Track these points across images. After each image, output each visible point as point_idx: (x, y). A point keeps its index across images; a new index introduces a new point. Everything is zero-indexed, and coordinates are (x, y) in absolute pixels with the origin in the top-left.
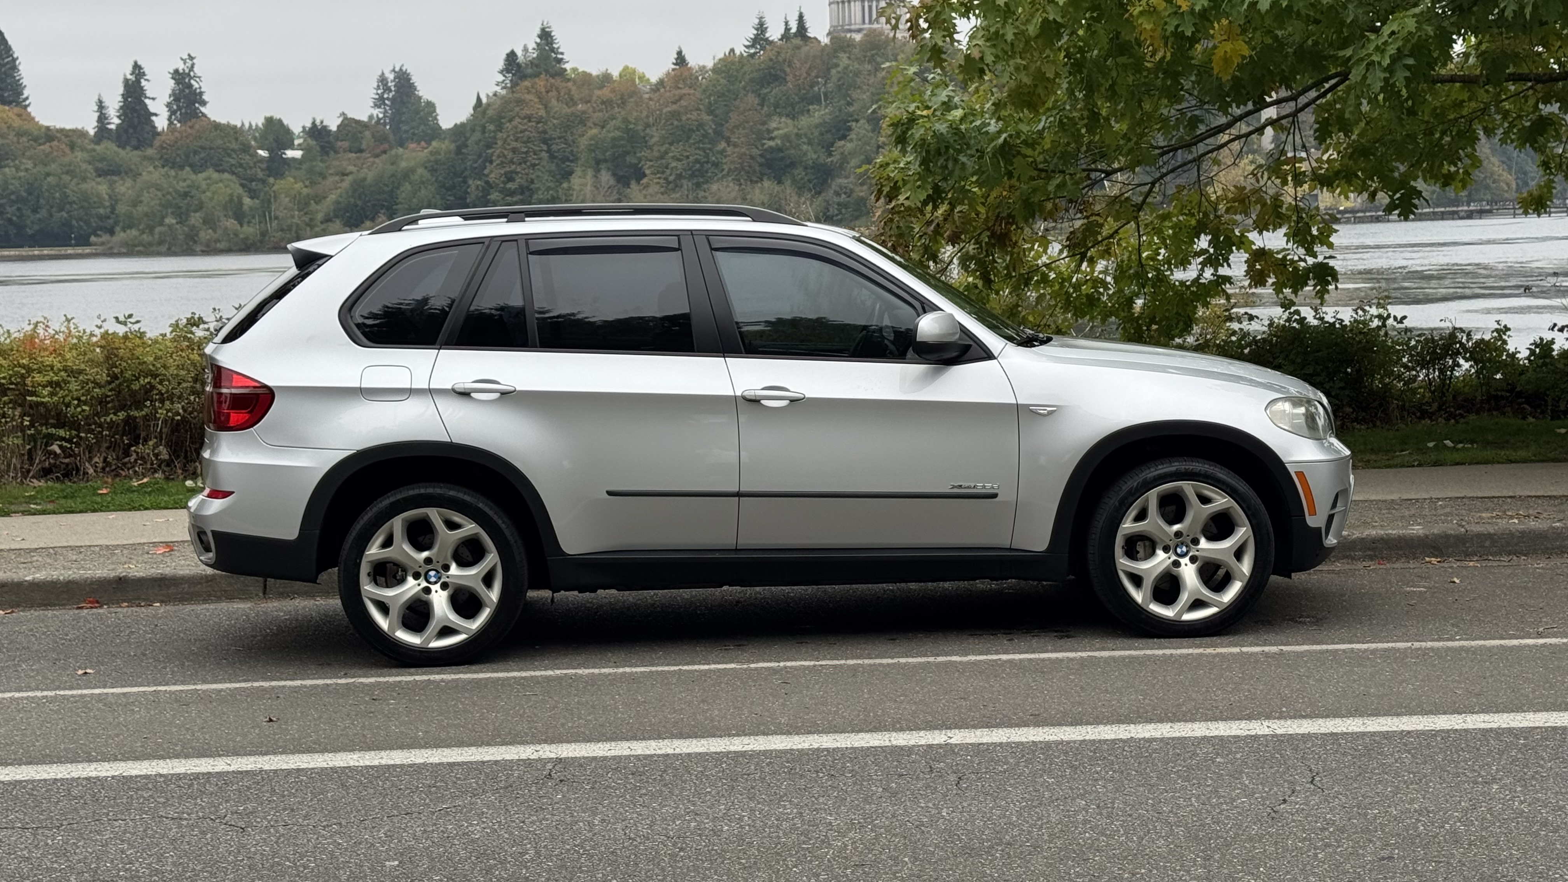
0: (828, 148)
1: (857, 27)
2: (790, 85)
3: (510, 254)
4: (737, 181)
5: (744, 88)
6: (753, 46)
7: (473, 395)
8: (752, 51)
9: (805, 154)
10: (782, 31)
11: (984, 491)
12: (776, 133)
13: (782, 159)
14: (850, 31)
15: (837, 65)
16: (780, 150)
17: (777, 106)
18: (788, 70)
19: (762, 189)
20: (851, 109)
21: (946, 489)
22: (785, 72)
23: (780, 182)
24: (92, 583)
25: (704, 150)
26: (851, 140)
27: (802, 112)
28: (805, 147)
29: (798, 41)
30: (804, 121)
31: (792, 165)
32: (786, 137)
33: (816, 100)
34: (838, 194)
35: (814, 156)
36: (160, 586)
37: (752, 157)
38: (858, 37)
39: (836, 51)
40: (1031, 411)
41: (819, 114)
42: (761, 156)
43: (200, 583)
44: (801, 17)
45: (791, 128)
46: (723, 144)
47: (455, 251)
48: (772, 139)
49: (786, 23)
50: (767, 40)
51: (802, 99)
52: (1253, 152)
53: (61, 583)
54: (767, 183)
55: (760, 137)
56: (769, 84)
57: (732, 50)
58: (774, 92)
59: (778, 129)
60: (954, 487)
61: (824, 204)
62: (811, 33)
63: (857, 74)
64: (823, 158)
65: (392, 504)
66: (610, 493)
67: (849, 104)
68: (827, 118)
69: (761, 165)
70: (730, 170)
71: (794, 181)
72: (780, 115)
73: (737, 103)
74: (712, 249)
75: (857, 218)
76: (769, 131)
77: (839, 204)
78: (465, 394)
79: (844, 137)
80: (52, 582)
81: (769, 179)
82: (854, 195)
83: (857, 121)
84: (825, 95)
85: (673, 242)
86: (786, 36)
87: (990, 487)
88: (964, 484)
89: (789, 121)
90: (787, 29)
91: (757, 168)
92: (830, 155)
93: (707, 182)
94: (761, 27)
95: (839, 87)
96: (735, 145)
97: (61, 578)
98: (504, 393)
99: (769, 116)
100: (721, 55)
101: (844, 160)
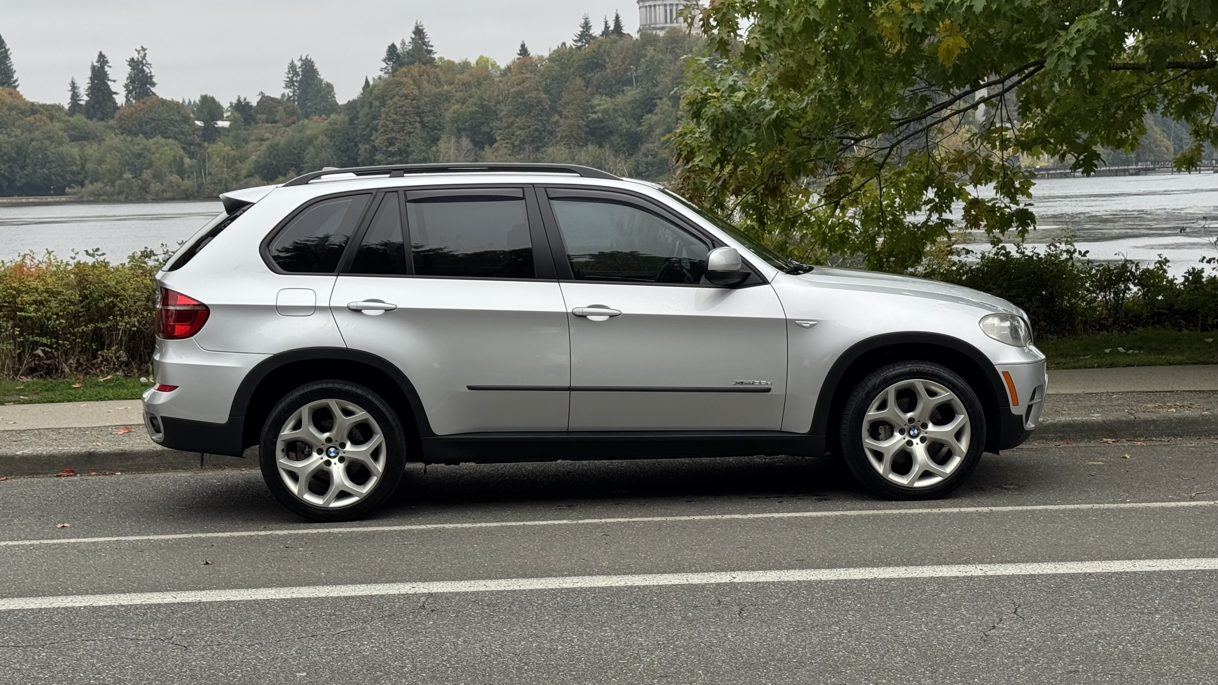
0: (639, 120)
1: (661, 25)
2: (608, 71)
3: (392, 202)
4: (568, 145)
5: (573, 73)
6: (580, 40)
7: (363, 311)
8: (579, 44)
9: (621, 125)
10: (602, 28)
11: (760, 386)
12: (597, 108)
13: (602, 128)
14: (655, 29)
15: (645, 56)
16: (601, 121)
17: (598, 87)
18: (607, 59)
19: (587, 152)
20: (657, 89)
21: (731, 385)
22: (604, 61)
23: (601, 146)
24: (68, 457)
25: (542, 121)
26: (656, 114)
27: (618, 92)
28: (620, 119)
29: (615, 37)
30: (620, 99)
31: (611, 133)
32: (606, 111)
33: (629, 82)
34: (646, 156)
35: (628, 126)
36: (121, 459)
37: (579, 127)
38: (661, 34)
39: (644, 45)
40: (797, 324)
41: (632, 93)
42: (587, 126)
43: (153, 458)
44: (617, 18)
45: (609, 105)
46: (557, 117)
47: (349, 200)
48: (595, 113)
49: (606, 23)
50: (591, 36)
51: (618, 82)
52: (969, 123)
53: (44, 457)
54: (590, 147)
55: (585, 111)
56: (592, 70)
57: (564, 44)
58: (597, 76)
59: (600, 105)
60: (737, 383)
61: (635, 163)
62: (625, 31)
63: (661, 62)
64: (635, 128)
65: (301, 396)
66: (470, 388)
67: (655, 86)
68: (638, 97)
69: (586, 133)
70: (562, 137)
71: (612, 146)
72: (601, 94)
73: (568, 84)
74: (549, 198)
75: (661, 174)
76: (592, 107)
77: (647, 164)
78: (357, 311)
79: (651, 111)
80: (37, 456)
81: (592, 143)
82: (659, 157)
83: (661, 99)
84: (636, 78)
85: (519, 193)
86: (606, 32)
87: (764, 383)
88: (745, 381)
89: (608, 99)
90: (607, 27)
91: (583, 136)
92: (640, 125)
93: (544, 146)
94: (586, 26)
95: (647, 73)
96: (566, 118)
97: (44, 453)
98: (387, 310)
99: (593, 94)
100: (555, 48)
101: (651, 129)
